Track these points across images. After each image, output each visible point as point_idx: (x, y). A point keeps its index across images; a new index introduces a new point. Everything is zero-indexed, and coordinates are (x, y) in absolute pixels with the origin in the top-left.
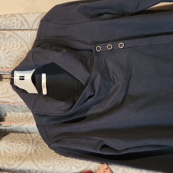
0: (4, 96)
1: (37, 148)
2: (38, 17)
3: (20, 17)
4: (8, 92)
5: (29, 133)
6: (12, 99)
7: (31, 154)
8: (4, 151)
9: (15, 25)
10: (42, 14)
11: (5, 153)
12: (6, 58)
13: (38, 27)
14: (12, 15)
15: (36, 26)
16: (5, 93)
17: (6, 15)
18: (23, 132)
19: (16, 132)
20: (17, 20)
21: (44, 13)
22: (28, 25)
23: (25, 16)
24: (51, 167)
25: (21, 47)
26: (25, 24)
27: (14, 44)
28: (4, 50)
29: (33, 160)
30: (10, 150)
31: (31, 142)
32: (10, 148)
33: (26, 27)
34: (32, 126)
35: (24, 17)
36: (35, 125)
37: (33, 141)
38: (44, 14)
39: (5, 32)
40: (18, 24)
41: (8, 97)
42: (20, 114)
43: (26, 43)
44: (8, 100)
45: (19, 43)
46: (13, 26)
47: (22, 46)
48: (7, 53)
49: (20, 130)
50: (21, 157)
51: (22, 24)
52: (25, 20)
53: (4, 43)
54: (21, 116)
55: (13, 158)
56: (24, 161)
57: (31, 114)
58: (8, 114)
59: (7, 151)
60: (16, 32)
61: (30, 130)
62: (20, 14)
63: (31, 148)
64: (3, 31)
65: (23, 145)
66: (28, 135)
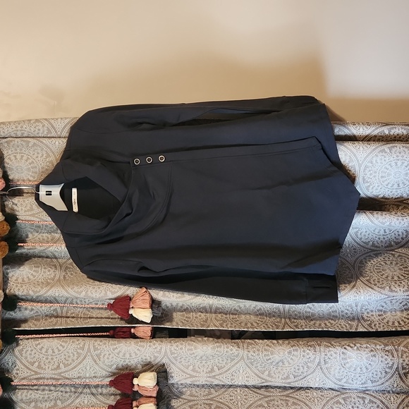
0: (27, 213)
1: (67, 274)
2: (68, 123)
3: (46, 123)
4: (32, 209)
5: (56, 258)
6: (37, 217)
7: (59, 280)
8: (28, 277)
9: (41, 131)
10: (72, 120)
11: (29, 279)
12: (29, 169)
13: (67, 135)
14: (37, 121)
15: (66, 133)
16: (28, 211)
17: (30, 120)
18: (47, 257)
19: (39, 257)
20: (43, 126)
21: (75, 118)
22: (56, 132)
23: (52, 122)
24: (84, 293)
25: (47, 157)
26: (53, 130)
27: (38, 153)
28: (27, 161)
29: (62, 286)
30: (34, 276)
31: (58, 267)
32: (34, 273)
33: (53, 134)
34: (61, 248)
35: (51, 124)
36: (64, 246)
37: (61, 266)
38: (76, 120)
39: (29, 139)
40: (44, 131)
41: (33, 215)
42: (44, 235)
43: (53, 153)
44: (32, 219)
45: (44, 153)
46: (38, 134)
47: (48, 156)
48: (30, 164)
49: (44, 254)
50: (48, 284)
51: (49, 131)
52: (53, 126)
53: (27, 152)
54: (46, 238)
55: (39, 285)
56: (51, 287)
57: (58, 235)
58: (30, 236)
59: (32, 277)
60: (41, 139)
61: (56, 254)
62: (46, 119)
63: (59, 274)
64: (26, 139)
65: (49, 271)
66: (54, 260)
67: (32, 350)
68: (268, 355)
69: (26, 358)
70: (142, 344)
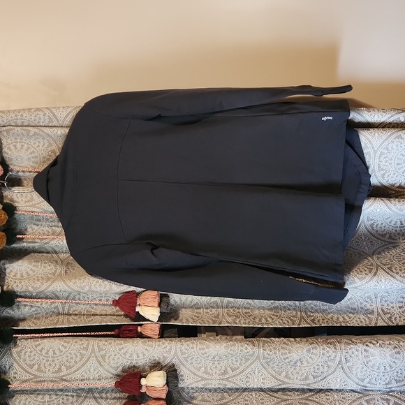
0: (28, 204)
1: (68, 268)
2: (70, 112)
3: (47, 112)
4: (32, 199)
5: (56, 253)
6: (38, 208)
7: (60, 275)
8: (27, 272)
9: (42, 119)
10: (75, 109)
11: (29, 275)
12: (29, 159)
14: (38, 109)
15: (69, 121)
16: (29, 201)
17: (30, 109)
18: (48, 253)
19: (40, 252)
20: (44, 115)
21: (77, 107)
22: (58, 121)
23: (54, 110)
24: (87, 287)
25: (48, 146)
26: (54, 119)
27: (39, 142)
28: (27, 150)
29: (64, 281)
30: (34, 271)
31: (59, 262)
32: (34, 268)
33: (55, 123)
34: (61, 242)
35: (52, 112)
36: (65, 241)
37: (62, 262)
39: (29, 128)
40: (45, 120)
41: (34, 206)
42: (45, 229)
43: (55, 142)
44: (33, 209)
45: (46, 142)
46: (39, 122)
47: (50, 145)
48: (31, 154)
49: (44, 250)
50: (49, 279)
51: (50, 120)
52: (54, 115)
53: (27, 141)
54: (46, 232)
55: (38, 280)
56: (53, 282)
57: (60, 229)
58: (29, 230)
59: (31, 272)
60: (42, 129)
61: (57, 250)
62: (47, 108)
63: (60, 269)
64: (26, 128)
65: (50, 265)
66: (55, 255)
67: (31, 352)
68: (285, 354)
69: (25, 360)
70: (150, 343)
